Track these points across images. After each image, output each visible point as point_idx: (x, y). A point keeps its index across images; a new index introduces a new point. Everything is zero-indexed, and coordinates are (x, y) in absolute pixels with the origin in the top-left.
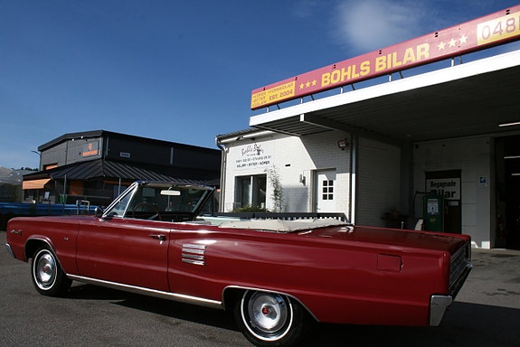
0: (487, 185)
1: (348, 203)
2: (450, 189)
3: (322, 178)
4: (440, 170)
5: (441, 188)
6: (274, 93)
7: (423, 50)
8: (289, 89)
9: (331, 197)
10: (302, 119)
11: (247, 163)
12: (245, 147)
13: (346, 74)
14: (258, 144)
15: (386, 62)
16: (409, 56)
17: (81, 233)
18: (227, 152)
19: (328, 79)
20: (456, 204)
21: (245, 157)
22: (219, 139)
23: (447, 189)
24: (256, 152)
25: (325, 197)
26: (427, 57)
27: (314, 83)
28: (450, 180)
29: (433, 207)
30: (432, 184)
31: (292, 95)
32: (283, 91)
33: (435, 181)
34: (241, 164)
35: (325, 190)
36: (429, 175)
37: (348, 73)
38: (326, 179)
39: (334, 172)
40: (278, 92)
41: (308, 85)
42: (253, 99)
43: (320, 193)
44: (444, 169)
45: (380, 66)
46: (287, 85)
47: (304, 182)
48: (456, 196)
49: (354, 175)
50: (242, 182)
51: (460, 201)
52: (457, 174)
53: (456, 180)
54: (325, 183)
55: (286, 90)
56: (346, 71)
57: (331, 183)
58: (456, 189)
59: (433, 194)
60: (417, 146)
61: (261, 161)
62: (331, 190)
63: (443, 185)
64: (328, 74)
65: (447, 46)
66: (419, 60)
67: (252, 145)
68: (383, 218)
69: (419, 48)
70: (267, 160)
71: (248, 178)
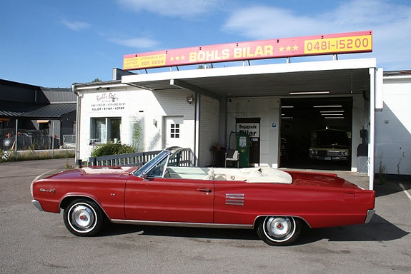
0: (277, 128)
1: (193, 141)
2: (253, 130)
3: (170, 122)
4: (245, 117)
5: (246, 129)
6: (147, 60)
7: (269, 49)
8: (161, 59)
9: (177, 136)
10: (172, 83)
11: (103, 107)
12: (100, 94)
13: (210, 55)
14: (113, 93)
15: (242, 52)
16: (259, 51)
17: (128, 190)
18: (82, 97)
19: (195, 56)
20: (257, 140)
21: (100, 102)
22: (76, 87)
23: (250, 130)
24: (111, 99)
25: (172, 136)
26: (272, 54)
27: (183, 58)
28: (252, 124)
29: (243, 142)
30: (241, 127)
31: (164, 64)
32: (155, 60)
33: (243, 124)
34: (96, 108)
35: (172, 131)
36: (239, 120)
37: (212, 55)
38: (173, 123)
39: (182, 118)
40: (151, 61)
41: (177, 58)
42: (125, 62)
43: (169, 133)
44: (249, 117)
45: (237, 55)
46: (158, 56)
47: (156, 124)
48: (257, 135)
49: (197, 122)
50: (95, 122)
51: (259, 138)
52: (258, 120)
53: (257, 125)
54: (173, 126)
55: (157, 60)
56: (210, 53)
57: (178, 126)
58: (257, 130)
59: (242, 134)
60: (230, 100)
61: (116, 107)
62: (178, 131)
63: (248, 127)
64: (195, 53)
65: (285, 49)
66: (266, 55)
67: (107, 93)
68: (211, 150)
69: (266, 47)
70: (122, 106)
71: (102, 120)
